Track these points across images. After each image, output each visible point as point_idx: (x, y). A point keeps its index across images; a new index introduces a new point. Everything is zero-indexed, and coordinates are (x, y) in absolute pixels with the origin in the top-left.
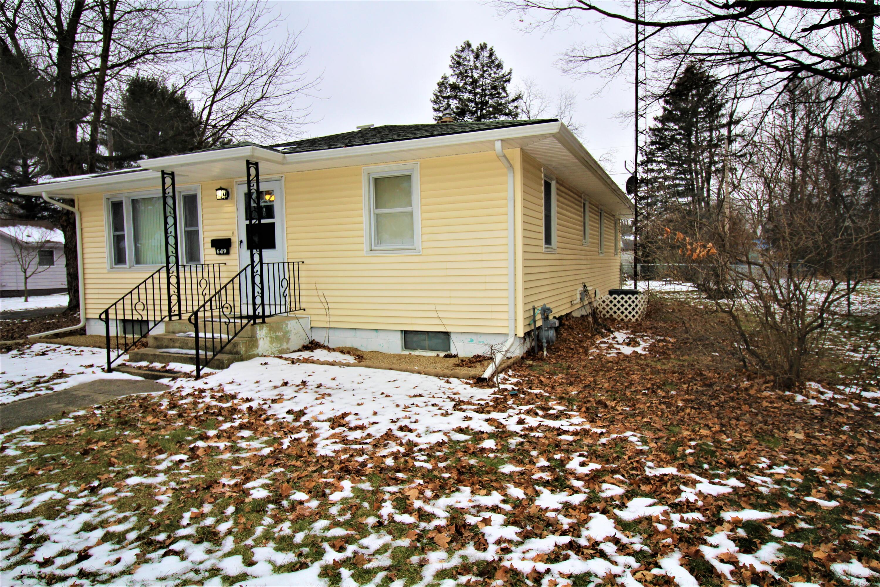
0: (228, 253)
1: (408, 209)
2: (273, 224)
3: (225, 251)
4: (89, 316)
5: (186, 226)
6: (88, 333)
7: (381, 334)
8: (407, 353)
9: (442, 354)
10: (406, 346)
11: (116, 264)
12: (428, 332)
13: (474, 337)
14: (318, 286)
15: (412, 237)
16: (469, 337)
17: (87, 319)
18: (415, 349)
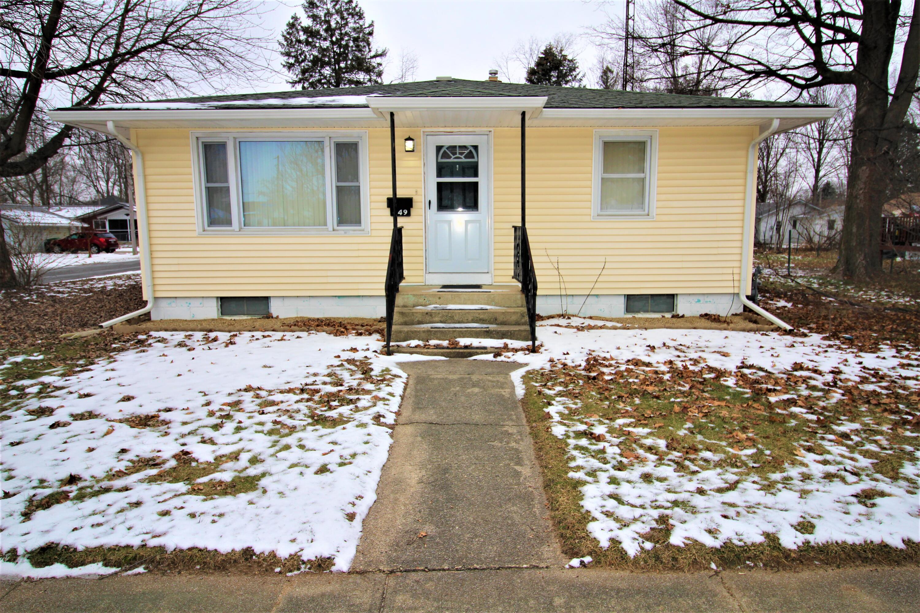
0: (409, 214)
1: (642, 175)
2: (476, 184)
3: (406, 212)
4: (159, 295)
5: (339, 179)
6: (153, 317)
7: (602, 299)
8: (630, 316)
9: (668, 315)
10: (628, 310)
11: (209, 226)
12: (652, 296)
13: (701, 298)
14: (550, 252)
15: (643, 203)
16: (696, 298)
17: (156, 299)
18: (638, 312)
